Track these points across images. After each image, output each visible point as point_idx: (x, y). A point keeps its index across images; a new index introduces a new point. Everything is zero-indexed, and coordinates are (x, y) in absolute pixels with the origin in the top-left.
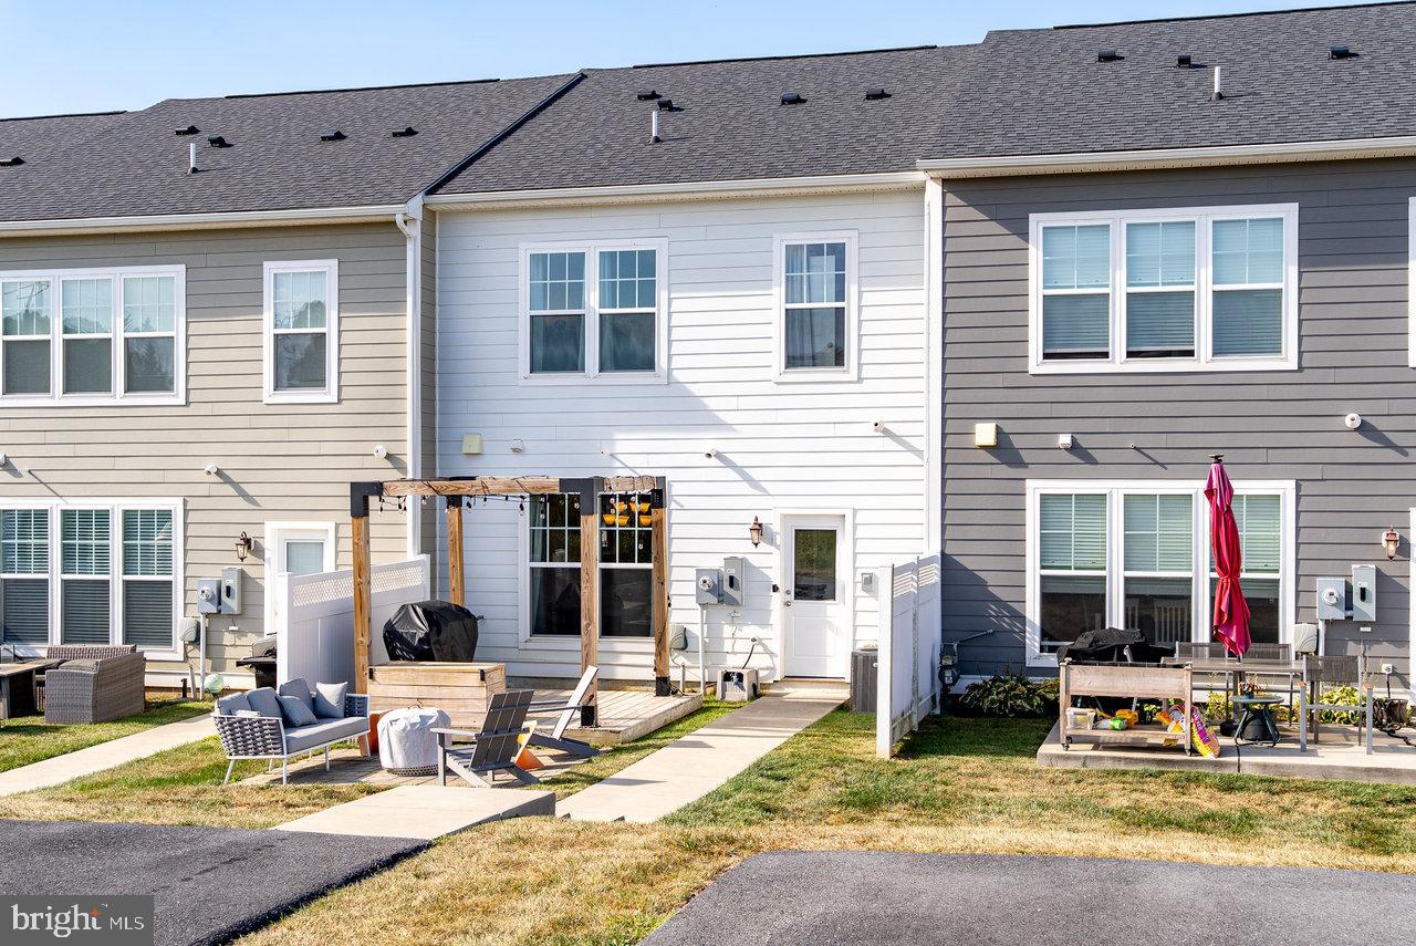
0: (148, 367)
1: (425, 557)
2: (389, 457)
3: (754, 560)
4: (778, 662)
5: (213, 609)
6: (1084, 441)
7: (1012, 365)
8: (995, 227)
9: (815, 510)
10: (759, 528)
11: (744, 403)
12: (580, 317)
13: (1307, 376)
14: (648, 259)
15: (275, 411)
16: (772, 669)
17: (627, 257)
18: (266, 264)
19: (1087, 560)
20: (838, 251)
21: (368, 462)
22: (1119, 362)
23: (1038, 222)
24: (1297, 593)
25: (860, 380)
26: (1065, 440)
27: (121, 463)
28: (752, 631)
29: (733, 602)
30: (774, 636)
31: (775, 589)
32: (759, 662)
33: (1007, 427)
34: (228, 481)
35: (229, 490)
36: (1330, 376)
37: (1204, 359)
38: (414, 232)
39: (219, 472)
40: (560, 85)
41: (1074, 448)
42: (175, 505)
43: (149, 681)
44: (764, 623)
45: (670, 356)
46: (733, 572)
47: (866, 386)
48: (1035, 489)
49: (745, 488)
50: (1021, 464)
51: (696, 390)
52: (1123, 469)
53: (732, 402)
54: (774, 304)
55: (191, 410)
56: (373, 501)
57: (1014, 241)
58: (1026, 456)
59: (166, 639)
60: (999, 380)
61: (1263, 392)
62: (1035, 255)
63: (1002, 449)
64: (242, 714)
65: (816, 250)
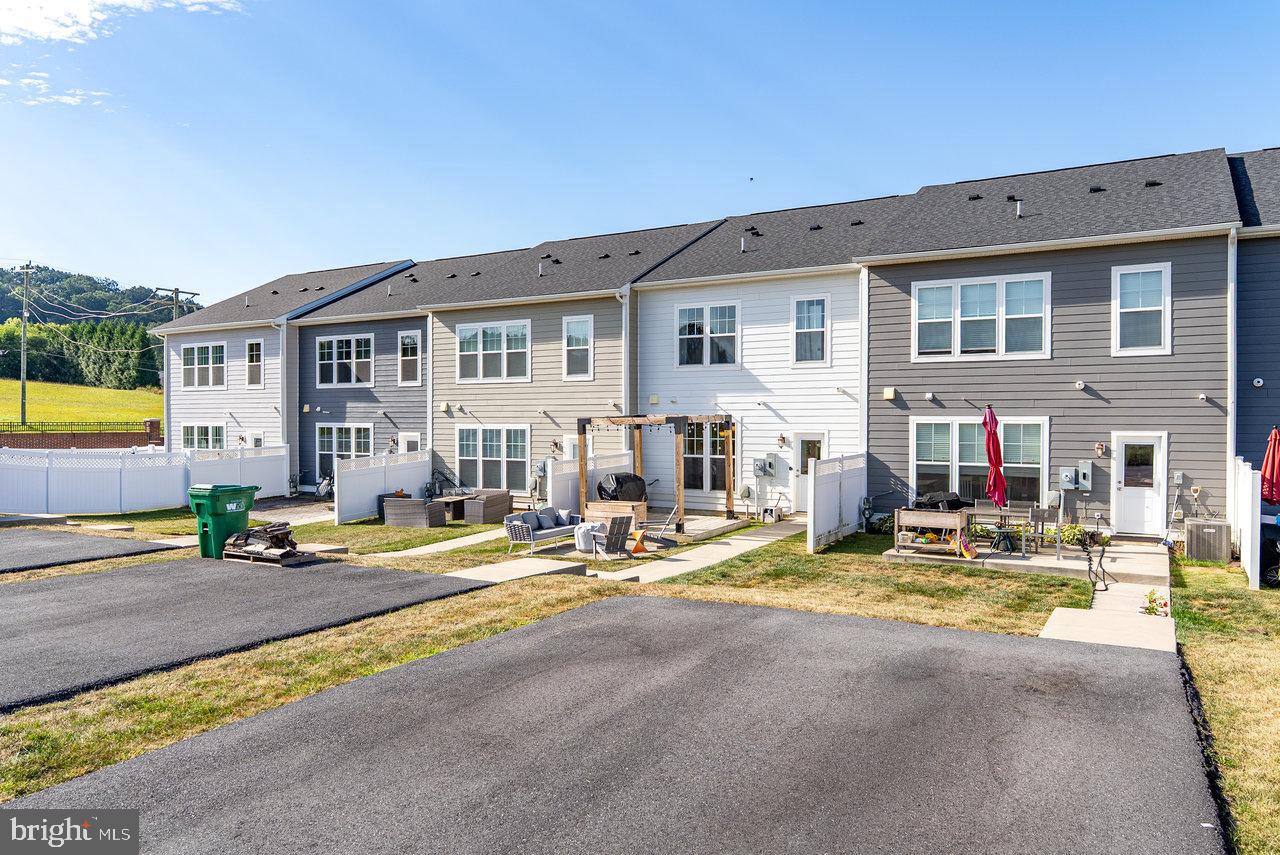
0: (517, 365)
1: (631, 452)
2: (615, 405)
3: (781, 455)
4: (792, 504)
5: (542, 474)
6: (939, 397)
7: (903, 358)
8: (894, 289)
9: (811, 430)
10: (783, 439)
11: (776, 379)
12: (701, 339)
13: (1056, 362)
14: (732, 309)
15: (567, 384)
16: (790, 508)
17: (723, 309)
18: (564, 318)
19: (940, 457)
20: (821, 303)
21: (606, 408)
22: (956, 356)
23: (915, 286)
24: (1050, 475)
25: (832, 367)
26: (929, 396)
27: (505, 408)
28: (780, 489)
29: (771, 475)
30: (790, 492)
31: (791, 469)
32: (783, 504)
33: (900, 389)
34: (548, 416)
35: (548, 420)
36: (1068, 362)
37: (1001, 354)
38: (626, 302)
39: (545, 412)
40: (713, 225)
41: (934, 400)
42: (526, 427)
43: (515, 505)
44: (786, 485)
45: (742, 356)
46: (770, 460)
47: (835, 369)
48: (914, 420)
49: (778, 420)
50: (908, 408)
51: (754, 372)
52: (958, 411)
53: (771, 379)
54: (790, 330)
55: (534, 384)
56: (588, 426)
57: (904, 296)
58: (910, 404)
59: (523, 488)
60: (896, 366)
61: (1032, 371)
62: (914, 303)
63: (898, 401)
64: (515, 523)
65: (811, 303)
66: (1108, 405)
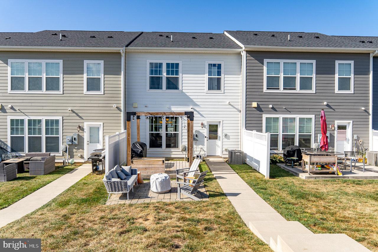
0: (53, 84)
1: (126, 131)
2: (117, 107)
3: (201, 131)
4: (206, 153)
5: (71, 143)
6: (275, 107)
7: (260, 90)
8: (257, 61)
9: (214, 120)
10: (202, 124)
11: (199, 97)
12: (161, 77)
13: (317, 94)
14: (177, 65)
15: (87, 96)
16: (205, 154)
17: (173, 64)
18: (85, 61)
19: (275, 131)
20: (219, 66)
21: (112, 108)
22: (282, 90)
23: (266, 61)
24: (315, 137)
25: (224, 93)
26: (271, 106)
27: (45, 108)
28: (201, 146)
29: (197, 140)
30: (205, 148)
31: (206, 137)
32: (202, 153)
33: (259, 103)
34: (74, 112)
35: (74, 115)
36: (321, 94)
37: (298, 90)
38: (123, 55)
39: (72, 110)
41: (273, 108)
42: (60, 118)
43: (56, 161)
44: (203, 145)
45: (182, 87)
46: (197, 134)
47: (225, 94)
48: (265, 116)
49: (199, 116)
50: (262, 111)
51: (188, 94)
52: (283, 112)
53: (196, 97)
54: (206, 77)
55: (64, 95)
57: (260, 65)
58: (263, 109)
59: (57, 150)
60: (257, 93)
61: (309, 97)
62: (265, 68)
63: (258, 108)
65: (214, 65)
66: (334, 111)
